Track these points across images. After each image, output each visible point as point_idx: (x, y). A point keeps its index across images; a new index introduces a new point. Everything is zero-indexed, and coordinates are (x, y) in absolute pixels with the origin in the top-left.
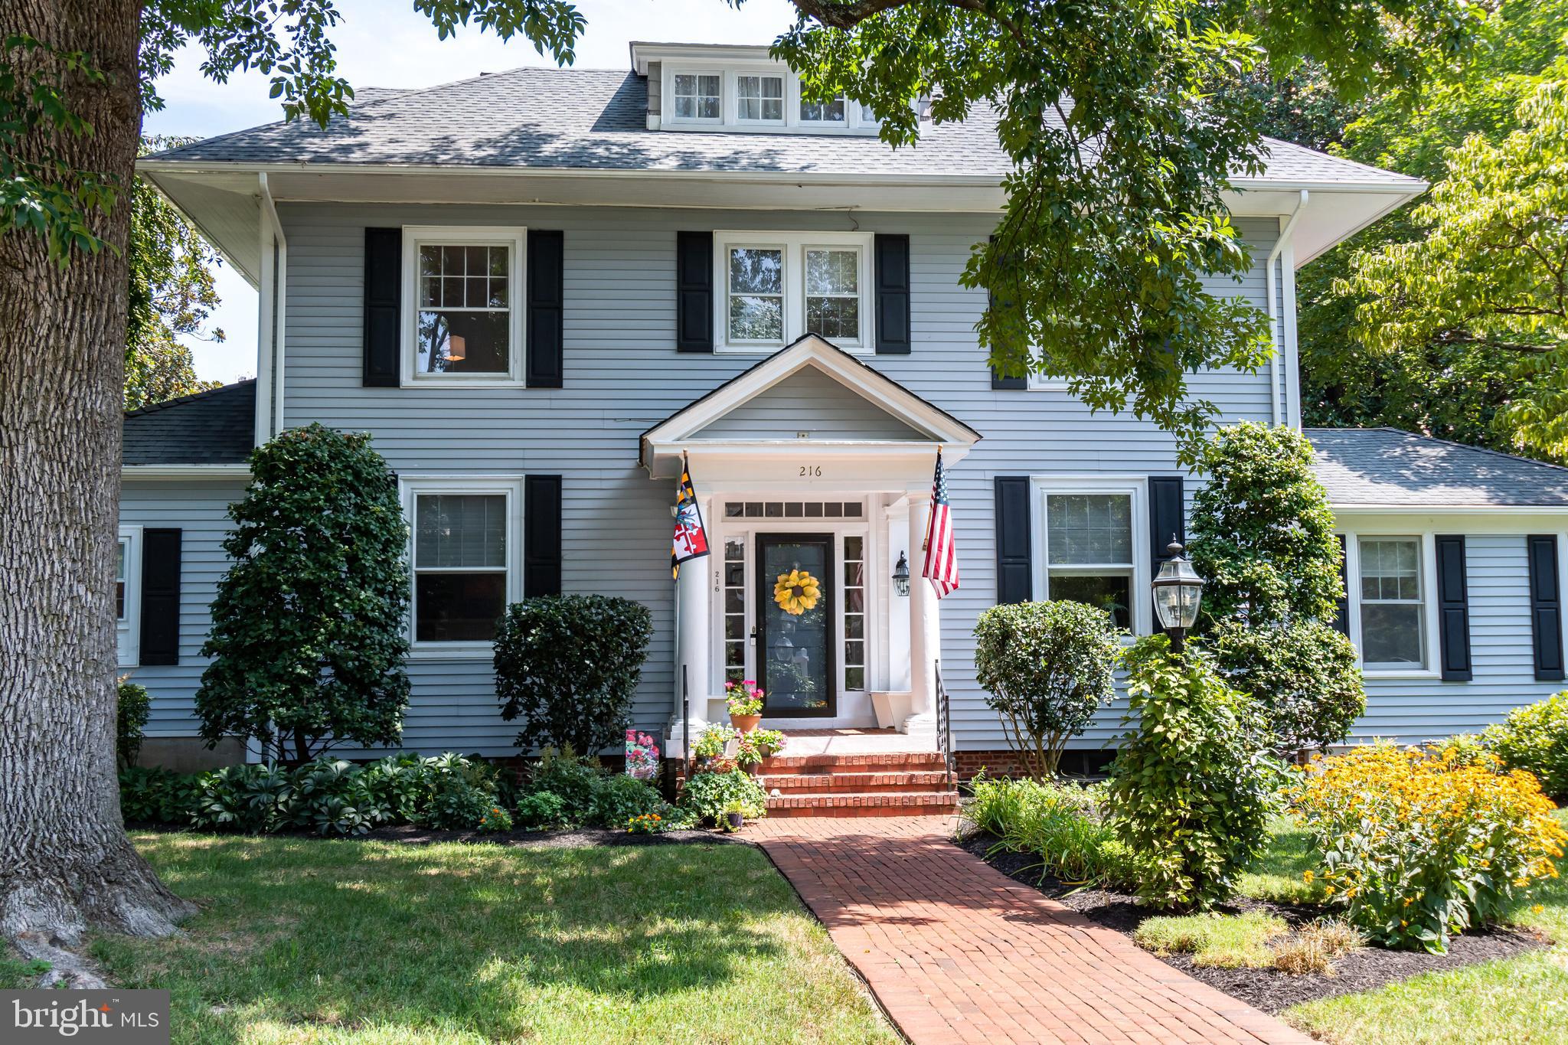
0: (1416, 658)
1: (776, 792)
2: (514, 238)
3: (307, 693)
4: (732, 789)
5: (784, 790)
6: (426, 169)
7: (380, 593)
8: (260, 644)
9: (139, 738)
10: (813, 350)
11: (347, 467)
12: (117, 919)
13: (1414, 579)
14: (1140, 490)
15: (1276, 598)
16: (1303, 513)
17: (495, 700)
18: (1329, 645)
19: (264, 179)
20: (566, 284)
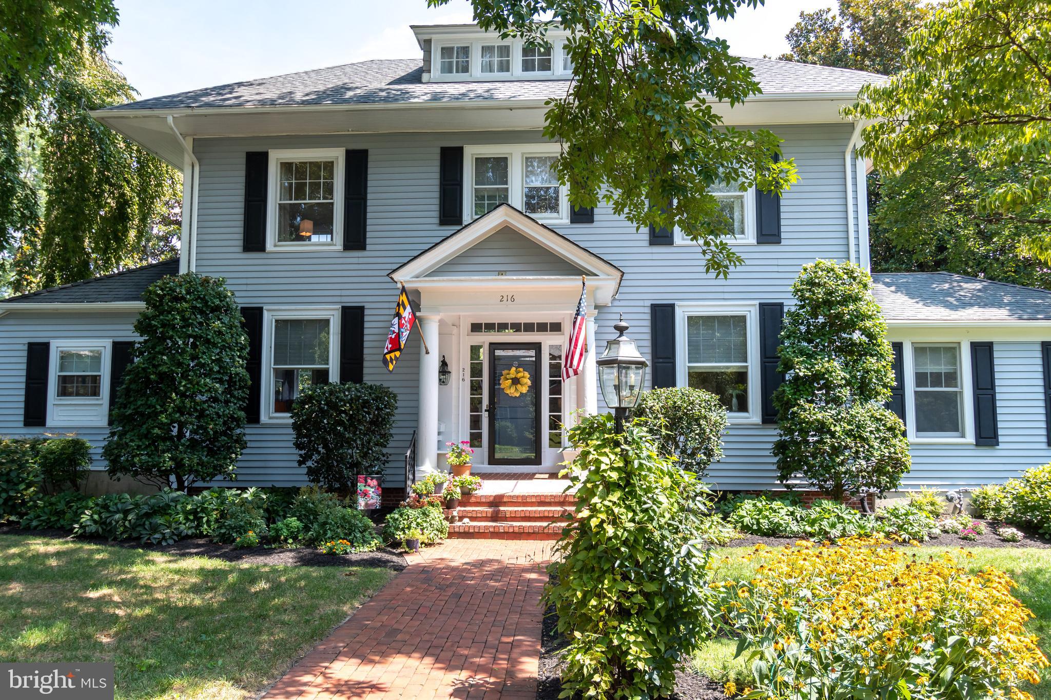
0: (957, 430)
1: (466, 520)
2: (337, 155)
4: (419, 520)
5: (472, 519)
6: (268, 109)
9: (82, 471)
10: (506, 215)
13: (955, 373)
14: (753, 312)
15: (840, 385)
16: (861, 324)
18: (881, 420)
19: (170, 120)
20: (369, 183)
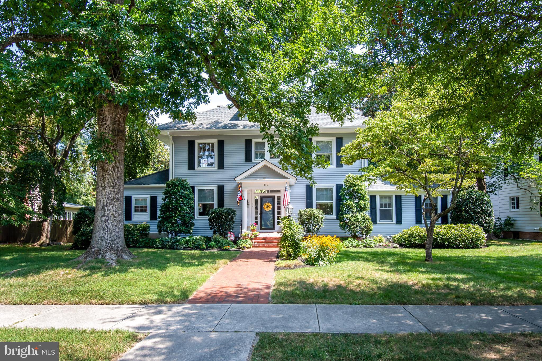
0: (391, 219)
2: (215, 141)
3: (175, 225)
4: (245, 242)
5: (257, 243)
6: (197, 130)
7: (188, 208)
8: (167, 217)
9: (148, 233)
10: (265, 162)
11: (182, 185)
12: (122, 257)
13: (391, 204)
14: (335, 187)
16: (360, 192)
17: (209, 227)
19: (169, 133)
20: (225, 150)
